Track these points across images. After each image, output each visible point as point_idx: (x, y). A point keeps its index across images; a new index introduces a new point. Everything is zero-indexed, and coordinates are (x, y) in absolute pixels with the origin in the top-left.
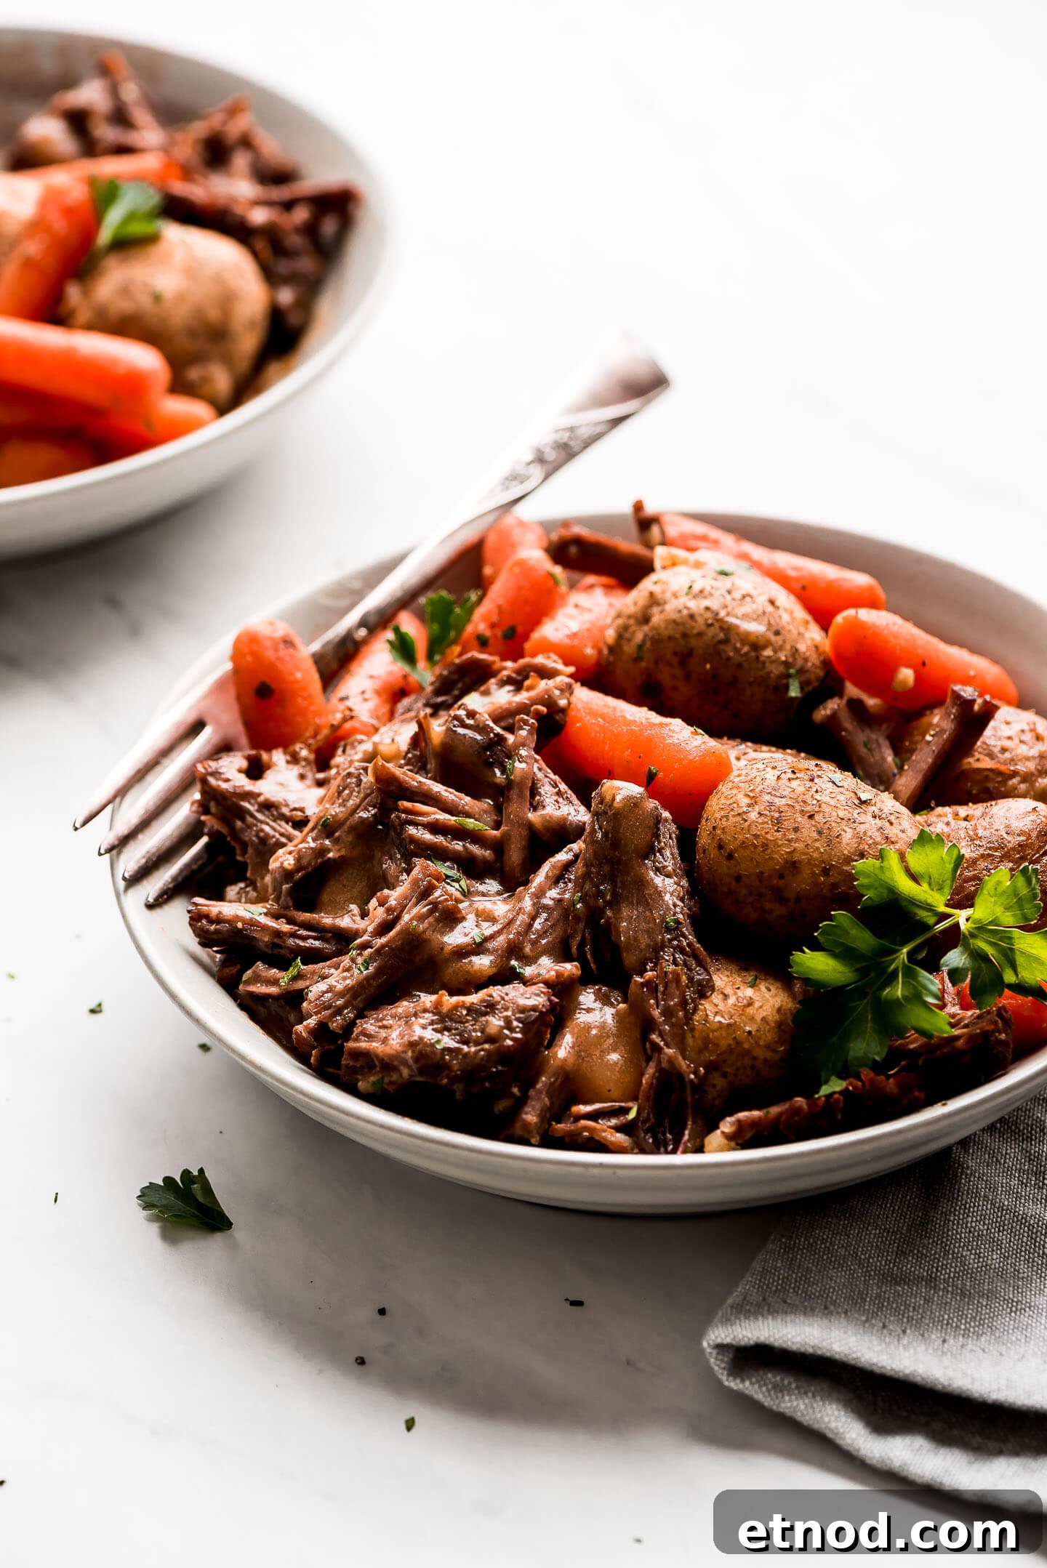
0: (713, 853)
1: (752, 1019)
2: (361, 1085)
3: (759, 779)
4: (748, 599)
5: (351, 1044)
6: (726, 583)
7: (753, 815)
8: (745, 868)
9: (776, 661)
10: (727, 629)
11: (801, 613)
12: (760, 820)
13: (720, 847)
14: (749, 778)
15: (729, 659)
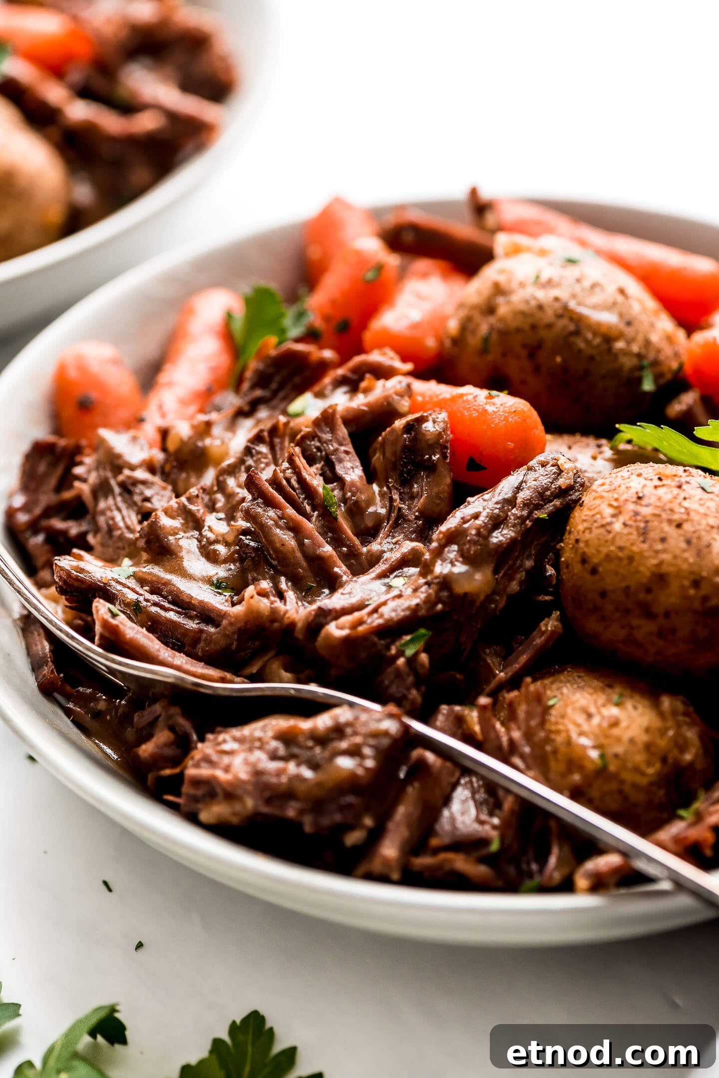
0: (577, 568)
1: (618, 740)
2: (204, 816)
3: (623, 487)
4: (597, 290)
5: (191, 772)
6: (572, 273)
7: (618, 526)
8: (610, 582)
9: (626, 353)
10: (578, 321)
11: (651, 304)
12: (626, 531)
13: (584, 561)
14: (613, 487)
15: (580, 351)
